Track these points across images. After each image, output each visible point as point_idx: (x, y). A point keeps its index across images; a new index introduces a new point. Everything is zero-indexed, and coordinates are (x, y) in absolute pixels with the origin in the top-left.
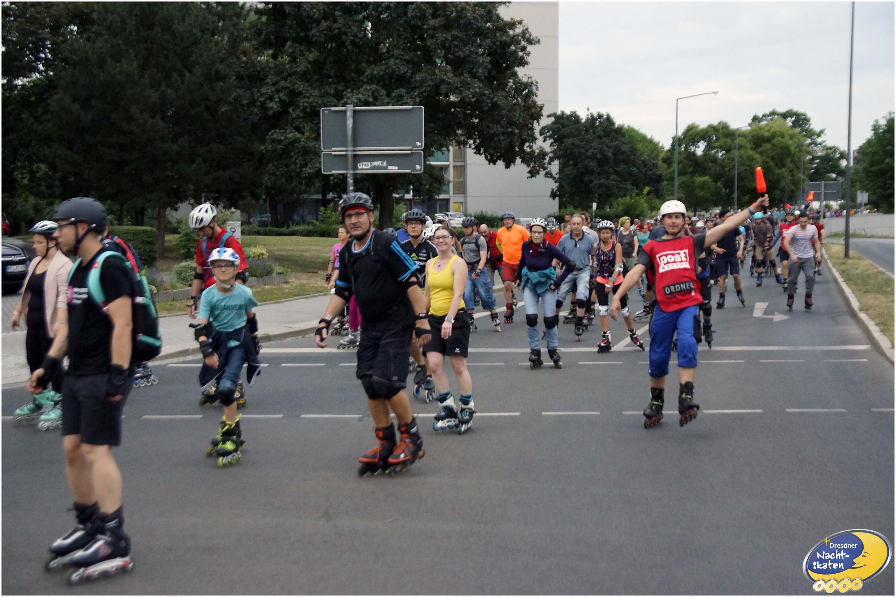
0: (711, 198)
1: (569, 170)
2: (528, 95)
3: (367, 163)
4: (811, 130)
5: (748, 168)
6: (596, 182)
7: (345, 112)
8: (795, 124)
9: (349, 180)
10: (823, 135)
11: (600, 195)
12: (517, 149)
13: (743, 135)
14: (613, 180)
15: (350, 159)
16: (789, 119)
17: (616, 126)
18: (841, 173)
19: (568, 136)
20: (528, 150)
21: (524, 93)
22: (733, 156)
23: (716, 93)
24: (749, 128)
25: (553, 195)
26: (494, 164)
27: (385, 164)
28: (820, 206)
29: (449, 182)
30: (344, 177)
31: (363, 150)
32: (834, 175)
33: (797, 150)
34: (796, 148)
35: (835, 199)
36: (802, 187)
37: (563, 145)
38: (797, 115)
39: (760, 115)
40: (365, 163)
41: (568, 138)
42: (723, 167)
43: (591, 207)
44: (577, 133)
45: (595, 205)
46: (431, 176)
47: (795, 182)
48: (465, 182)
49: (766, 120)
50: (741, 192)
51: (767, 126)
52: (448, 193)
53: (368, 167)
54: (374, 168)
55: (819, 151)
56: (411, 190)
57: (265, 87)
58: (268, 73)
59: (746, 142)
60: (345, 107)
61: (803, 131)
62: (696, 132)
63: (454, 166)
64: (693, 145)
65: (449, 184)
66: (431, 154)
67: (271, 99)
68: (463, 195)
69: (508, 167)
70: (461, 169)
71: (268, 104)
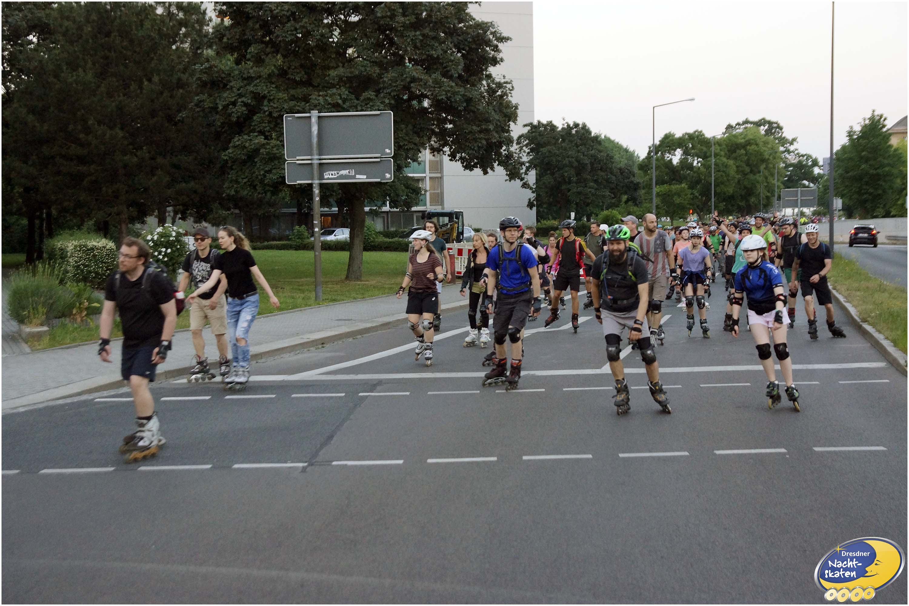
0: (688, 206)
2: (503, 96)
4: (784, 138)
5: (723, 174)
7: (310, 117)
8: (768, 132)
9: (314, 190)
10: (795, 143)
13: (719, 143)
15: (316, 167)
16: (762, 127)
17: (593, 135)
18: (814, 179)
19: (545, 145)
22: (707, 163)
23: (692, 100)
24: (724, 136)
26: (471, 170)
27: (353, 173)
31: (328, 158)
32: (806, 182)
33: (771, 156)
36: (777, 194)
38: (770, 123)
39: (734, 124)
40: (331, 172)
42: (698, 174)
44: (553, 141)
46: (407, 187)
47: (770, 189)
48: (442, 193)
49: (739, 128)
50: (718, 199)
51: (741, 134)
52: (425, 205)
53: (335, 176)
54: (342, 177)
55: (792, 159)
56: (388, 202)
57: (228, 92)
58: (231, 78)
59: (721, 150)
60: (310, 113)
61: (775, 139)
62: (672, 140)
63: (430, 178)
64: (670, 154)
65: (425, 194)
66: (407, 165)
67: (234, 104)
68: (440, 207)
69: (486, 173)
70: (438, 181)
71: (231, 109)
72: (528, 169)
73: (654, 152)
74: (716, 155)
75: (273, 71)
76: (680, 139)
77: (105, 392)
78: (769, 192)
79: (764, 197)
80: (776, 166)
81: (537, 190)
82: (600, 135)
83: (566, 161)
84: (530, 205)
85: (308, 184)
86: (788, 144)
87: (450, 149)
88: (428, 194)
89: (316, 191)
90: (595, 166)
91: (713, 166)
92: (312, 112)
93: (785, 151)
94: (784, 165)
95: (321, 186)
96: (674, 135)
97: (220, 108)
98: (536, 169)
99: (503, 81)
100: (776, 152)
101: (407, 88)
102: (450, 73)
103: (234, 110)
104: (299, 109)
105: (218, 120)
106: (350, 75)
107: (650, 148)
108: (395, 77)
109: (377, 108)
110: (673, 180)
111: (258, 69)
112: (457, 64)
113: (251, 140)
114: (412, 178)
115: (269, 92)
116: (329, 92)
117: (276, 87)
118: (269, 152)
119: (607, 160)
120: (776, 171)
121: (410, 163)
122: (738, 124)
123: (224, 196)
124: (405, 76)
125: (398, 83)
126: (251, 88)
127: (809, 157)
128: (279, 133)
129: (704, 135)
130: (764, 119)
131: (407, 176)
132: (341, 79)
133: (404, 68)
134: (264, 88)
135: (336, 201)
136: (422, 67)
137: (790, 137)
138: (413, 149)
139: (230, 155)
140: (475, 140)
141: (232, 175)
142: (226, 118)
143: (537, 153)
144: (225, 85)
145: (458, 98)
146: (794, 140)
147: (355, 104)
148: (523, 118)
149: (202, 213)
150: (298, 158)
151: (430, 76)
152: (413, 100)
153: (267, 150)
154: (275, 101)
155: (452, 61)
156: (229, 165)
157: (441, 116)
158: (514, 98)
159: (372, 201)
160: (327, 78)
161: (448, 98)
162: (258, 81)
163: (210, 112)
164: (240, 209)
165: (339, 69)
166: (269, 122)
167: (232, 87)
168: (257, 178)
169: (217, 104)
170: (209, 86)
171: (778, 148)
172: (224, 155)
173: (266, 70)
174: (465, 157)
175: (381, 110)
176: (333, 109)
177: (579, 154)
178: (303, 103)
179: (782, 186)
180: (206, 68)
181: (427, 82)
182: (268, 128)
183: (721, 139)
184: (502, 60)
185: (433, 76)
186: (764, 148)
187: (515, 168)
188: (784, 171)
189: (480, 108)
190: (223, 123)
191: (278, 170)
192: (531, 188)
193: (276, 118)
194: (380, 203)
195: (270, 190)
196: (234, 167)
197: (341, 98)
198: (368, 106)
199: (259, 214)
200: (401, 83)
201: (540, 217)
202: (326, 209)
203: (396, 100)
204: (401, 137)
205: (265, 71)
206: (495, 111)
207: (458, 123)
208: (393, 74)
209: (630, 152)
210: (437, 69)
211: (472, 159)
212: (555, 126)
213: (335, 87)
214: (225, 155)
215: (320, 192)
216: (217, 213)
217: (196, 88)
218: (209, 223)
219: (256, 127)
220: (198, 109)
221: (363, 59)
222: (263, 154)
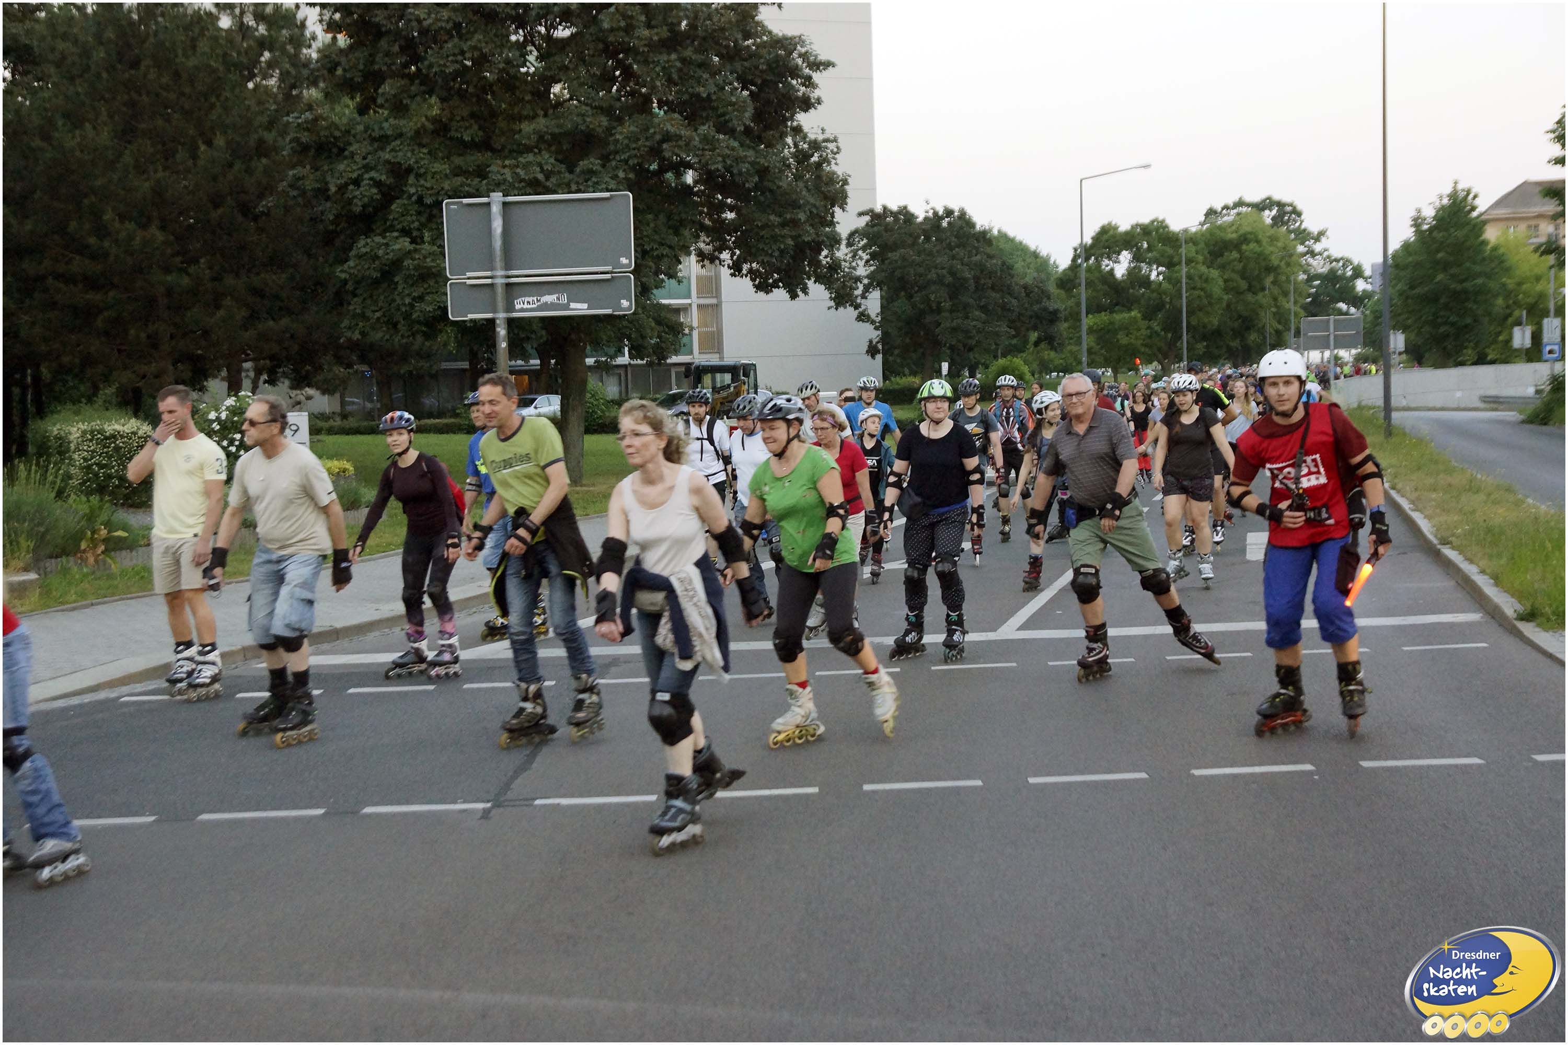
2: (821, 164)
3: (530, 299)
4: (1305, 230)
5: (1202, 293)
7: (488, 204)
8: (1278, 220)
9: (498, 329)
10: (1323, 239)
11: (952, 348)
13: (1192, 239)
14: (974, 320)
15: (500, 290)
16: (1267, 212)
17: (978, 227)
18: (1357, 300)
19: (894, 247)
22: (1175, 275)
23: (1147, 166)
24: (1201, 228)
26: (769, 293)
27: (564, 299)
32: (1342, 306)
33: (1283, 264)
34: (1281, 258)
36: (1294, 324)
37: (886, 262)
38: (1280, 205)
39: (1218, 207)
40: (527, 299)
41: (897, 249)
42: (1160, 295)
44: (910, 241)
45: (945, 366)
46: (659, 322)
47: (1282, 317)
48: (720, 332)
49: (1228, 215)
50: (1193, 337)
51: (1232, 224)
52: (691, 353)
53: (534, 306)
54: (545, 307)
55: (1319, 266)
56: (626, 349)
57: (345, 162)
58: (352, 138)
59: (1197, 253)
60: (488, 197)
61: (1290, 232)
62: (1114, 236)
63: (700, 307)
64: (1109, 258)
65: (690, 335)
66: (659, 285)
67: (357, 182)
68: (718, 356)
69: (794, 296)
70: (713, 311)
71: (352, 190)
72: (867, 289)
73: (1083, 255)
74: (1189, 261)
75: (423, 126)
76: (1127, 233)
77: (138, 685)
78: (1279, 323)
79: (1273, 332)
80: (1292, 278)
81: (883, 325)
82: (990, 230)
83: (932, 275)
84: (872, 351)
85: (487, 320)
86: (1312, 241)
87: (732, 257)
88: (695, 334)
89: (502, 331)
90: (982, 281)
91: (1184, 280)
92: (492, 194)
93: (1307, 253)
94: (1305, 277)
95: (511, 322)
96: (1116, 228)
97: (333, 189)
98: (881, 289)
99: (820, 137)
100: (1291, 255)
101: (655, 152)
102: (730, 125)
103: (358, 193)
104: (472, 190)
105: (329, 210)
106: (557, 131)
107: (1076, 250)
108: (632, 132)
109: (604, 186)
110: (1117, 304)
111: (397, 121)
112: (742, 110)
113: (387, 245)
114: (668, 308)
115: (417, 162)
116: (520, 159)
117: (430, 153)
118: (419, 265)
119: (1002, 271)
120: (1292, 288)
121: (663, 281)
122: (1226, 207)
123: (342, 341)
124: (652, 131)
125: (640, 143)
126: (387, 156)
127: (1347, 262)
128: (435, 232)
129: (1167, 227)
130: (1269, 198)
131: (658, 303)
132: (541, 138)
133: (649, 118)
134: (409, 154)
135: (536, 349)
136: (682, 116)
137: (1314, 229)
138: (667, 256)
139: (352, 271)
140: (775, 238)
141: (355, 305)
142: (343, 208)
143: (883, 261)
144: (342, 150)
145: (745, 167)
146: (1322, 234)
147: (566, 181)
148: (856, 201)
149: (304, 373)
150: (469, 274)
151: (696, 130)
152: (667, 171)
153: (416, 262)
154: (429, 177)
155: (732, 104)
156: (350, 287)
157: (714, 198)
158: (840, 167)
159: (597, 345)
160: (516, 136)
161: (728, 169)
162: (398, 142)
163: (316, 197)
164: (370, 364)
165: (537, 120)
166: (419, 213)
167: (352, 155)
168: (399, 309)
169: (327, 183)
170: (312, 152)
171: (1295, 247)
172: (341, 273)
173: (411, 124)
174: (758, 270)
175: (611, 190)
176: (529, 190)
177: (955, 261)
178: (477, 180)
179: (1302, 313)
180: (306, 122)
181: (690, 141)
182: (416, 224)
183: (1196, 233)
184: (819, 101)
185: (703, 129)
186: (1271, 249)
187: (844, 286)
188: (1306, 287)
189: (783, 184)
190: (337, 216)
191: (435, 297)
192: (873, 322)
193: (430, 206)
194: (612, 351)
195: (422, 331)
196: (358, 292)
197: (542, 171)
198: (590, 183)
199: (402, 372)
200: (648, 144)
201: (888, 371)
202: (520, 362)
203: (636, 176)
204: (647, 236)
205: (409, 125)
206: (809, 190)
207: (744, 211)
208: (632, 128)
209: (1042, 257)
210: (708, 119)
211: (769, 274)
212: (913, 215)
213: (532, 151)
214: (342, 271)
215: (509, 333)
216: (330, 370)
217: (289, 155)
218: (317, 389)
219: (396, 222)
220: (295, 193)
221: (579, 101)
222: (408, 269)
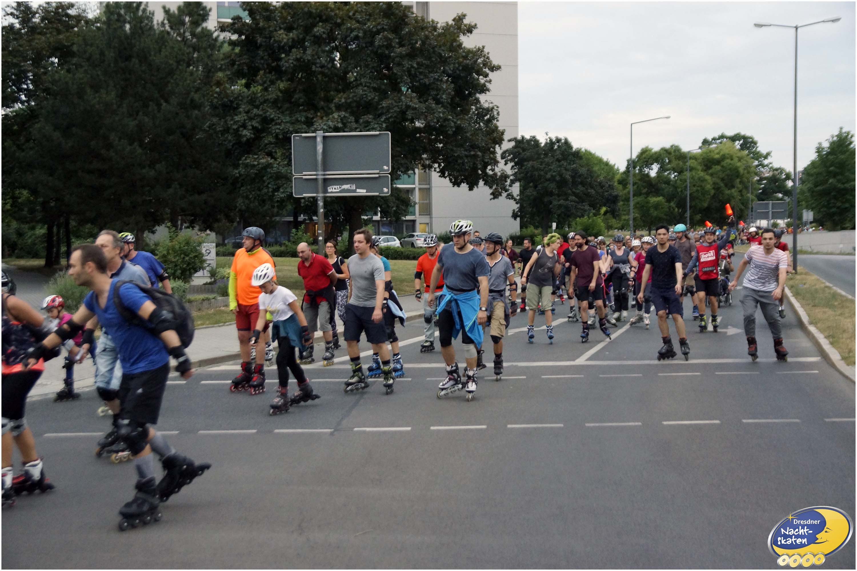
0: (665, 217)
1: (529, 192)
2: (490, 121)
3: (336, 187)
4: (759, 152)
5: (699, 188)
6: (555, 203)
7: (315, 137)
8: (743, 147)
9: (319, 202)
10: (769, 157)
11: (559, 216)
12: (480, 172)
13: (694, 157)
14: (571, 201)
15: (320, 182)
16: (737, 142)
17: (574, 150)
18: (787, 193)
19: (528, 160)
20: (491, 173)
21: (486, 118)
22: (683, 177)
23: (668, 118)
24: (700, 150)
25: (515, 216)
26: (459, 186)
27: (354, 187)
28: (768, 224)
29: (415, 203)
30: (315, 200)
31: (332, 174)
32: (780, 195)
33: (746, 171)
34: (744, 169)
35: (782, 218)
36: (750, 206)
37: (523, 168)
38: (745, 138)
39: (710, 138)
40: (334, 187)
41: (528, 161)
42: (676, 188)
43: (551, 227)
44: (536, 156)
45: (554, 225)
46: (398, 199)
47: (744, 202)
48: (430, 204)
49: (715, 143)
50: (693, 212)
51: (717, 148)
52: (414, 215)
53: (338, 190)
54: (344, 191)
55: (766, 173)
56: (379, 212)
57: (238, 116)
58: (240, 102)
59: (697, 164)
60: (315, 133)
61: (750, 153)
62: (649, 155)
63: (420, 189)
64: (646, 167)
65: (414, 206)
66: (401, 179)
67: (244, 126)
68: (429, 216)
69: (471, 188)
70: (427, 191)
71: (241, 131)
73: (632, 165)
74: (692, 169)
76: (656, 153)
79: (739, 210)
80: (750, 179)
81: (521, 201)
82: (580, 149)
86: (763, 159)
88: (417, 207)
89: (321, 203)
90: (576, 180)
91: (688, 181)
93: (760, 165)
94: (758, 179)
96: (650, 150)
98: (520, 182)
99: (490, 107)
107: (628, 162)
110: (651, 192)
114: (402, 189)
115: (276, 116)
117: (282, 111)
118: (276, 171)
119: (587, 174)
120: (750, 184)
122: (714, 139)
124: (401, 104)
126: (259, 112)
127: (782, 170)
129: (681, 150)
130: (738, 134)
131: (400, 187)
133: (400, 94)
137: (764, 151)
141: (243, 191)
142: (237, 139)
143: (521, 167)
144: (236, 109)
145: (449, 123)
146: (768, 154)
147: (356, 125)
148: (508, 137)
150: (304, 173)
152: (406, 121)
153: (274, 169)
156: (240, 181)
158: (500, 123)
162: (266, 105)
169: (228, 128)
170: (220, 108)
171: (753, 162)
174: (453, 174)
175: (379, 131)
177: (561, 168)
183: (696, 154)
186: (739, 163)
188: (757, 185)
192: (515, 200)
194: (371, 213)
197: (342, 122)
198: (367, 128)
201: (523, 226)
207: (447, 143)
209: (610, 165)
211: (459, 176)
212: (538, 141)
214: (236, 173)
215: (324, 204)
220: (211, 131)
